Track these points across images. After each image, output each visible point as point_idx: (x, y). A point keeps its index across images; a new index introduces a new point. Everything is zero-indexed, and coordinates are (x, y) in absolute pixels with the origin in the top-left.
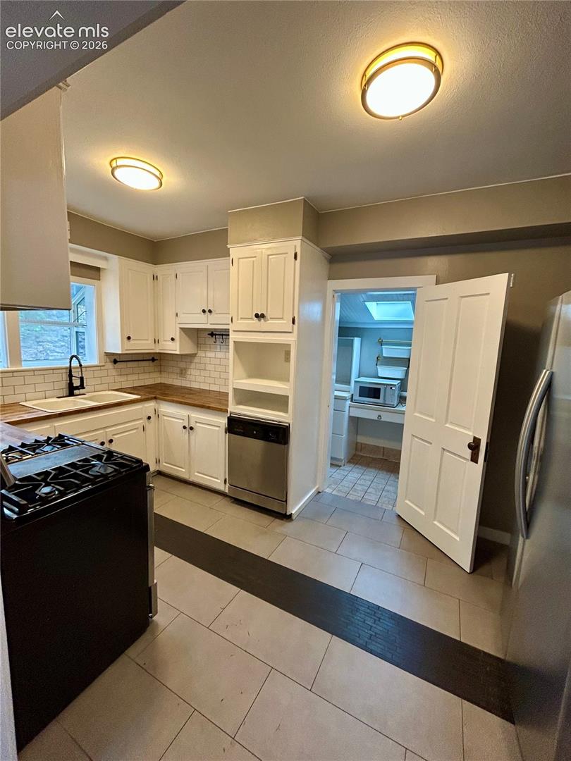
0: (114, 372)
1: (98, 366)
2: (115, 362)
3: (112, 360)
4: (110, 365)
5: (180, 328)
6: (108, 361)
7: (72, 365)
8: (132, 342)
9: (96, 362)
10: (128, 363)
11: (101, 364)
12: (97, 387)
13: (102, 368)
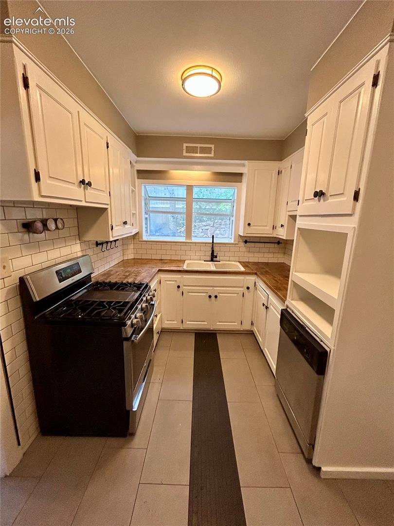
0: (244, 249)
1: (233, 244)
2: (246, 242)
3: (244, 241)
4: (242, 244)
5: (289, 215)
6: (241, 241)
7: (214, 242)
8: (252, 227)
9: (232, 241)
10: (256, 244)
11: (235, 243)
12: (231, 258)
13: (236, 245)
